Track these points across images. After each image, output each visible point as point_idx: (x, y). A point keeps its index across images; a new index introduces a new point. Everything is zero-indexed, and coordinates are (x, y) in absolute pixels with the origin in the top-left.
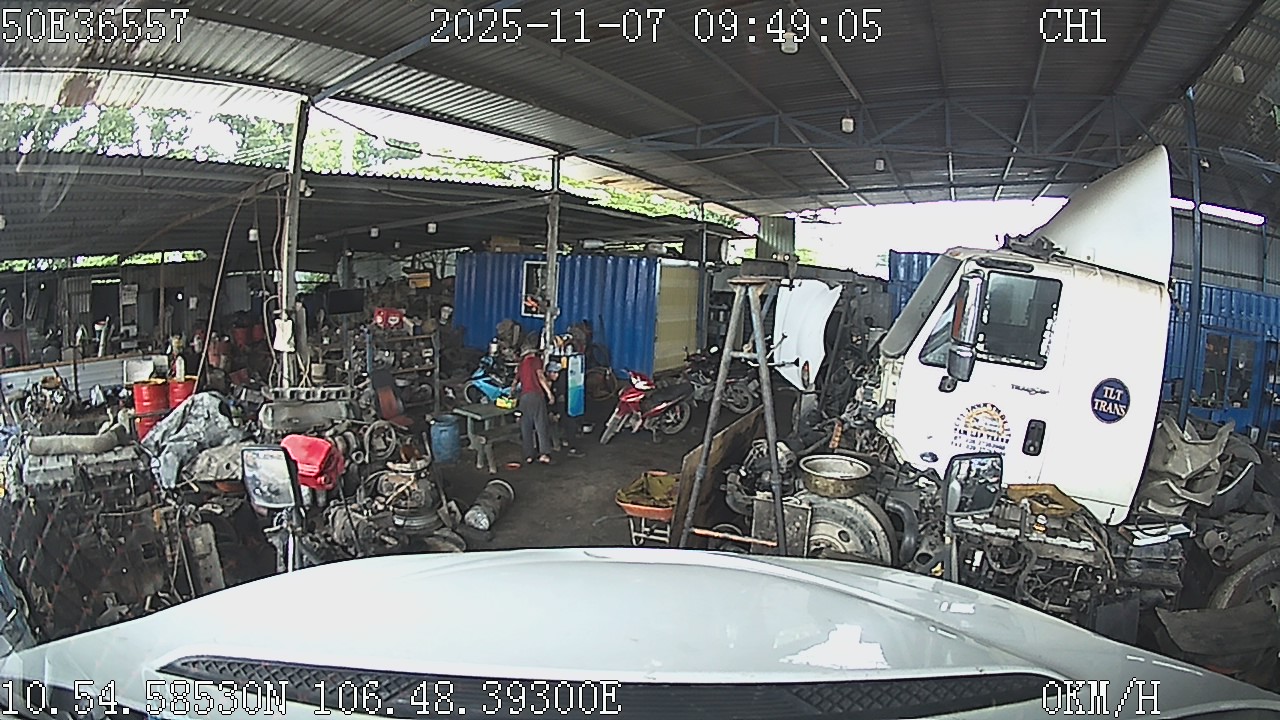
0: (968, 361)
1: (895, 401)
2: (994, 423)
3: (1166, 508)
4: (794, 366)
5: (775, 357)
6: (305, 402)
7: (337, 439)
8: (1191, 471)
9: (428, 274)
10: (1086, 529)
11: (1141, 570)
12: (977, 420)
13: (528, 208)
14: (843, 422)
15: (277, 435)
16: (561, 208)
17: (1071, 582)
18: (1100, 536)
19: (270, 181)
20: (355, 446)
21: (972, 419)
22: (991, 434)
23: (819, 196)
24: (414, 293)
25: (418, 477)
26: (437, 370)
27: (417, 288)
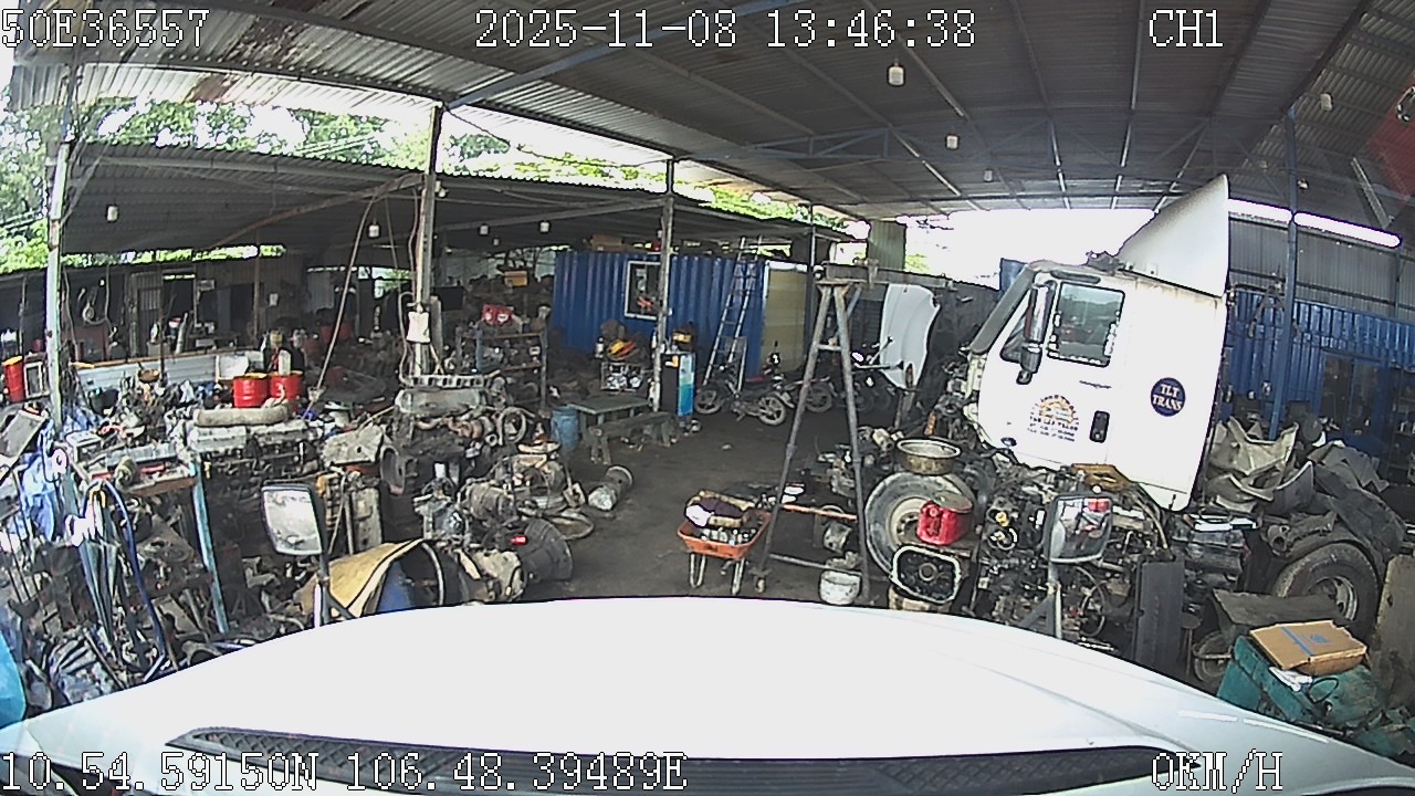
0: (1037, 357)
1: (978, 392)
2: (1065, 412)
3: (1233, 504)
4: (899, 370)
5: (881, 360)
6: (441, 388)
7: (472, 422)
8: (1253, 468)
9: (524, 273)
10: (1139, 502)
11: (1201, 553)
12: (1049, 410)
13: (642, 210)
14: (939, 411)
15: (416, 419)
16: (675, 210)
17: (1123, 545)
18: (1154, 511)
19: (402, 181)
20: (490, 429)
21: (1044, 409)
22: (1062, 422)
23: (933, 203)
24: (511, 291)
25: (549, 459)
26: (544, 369)
27: (514, 287)
